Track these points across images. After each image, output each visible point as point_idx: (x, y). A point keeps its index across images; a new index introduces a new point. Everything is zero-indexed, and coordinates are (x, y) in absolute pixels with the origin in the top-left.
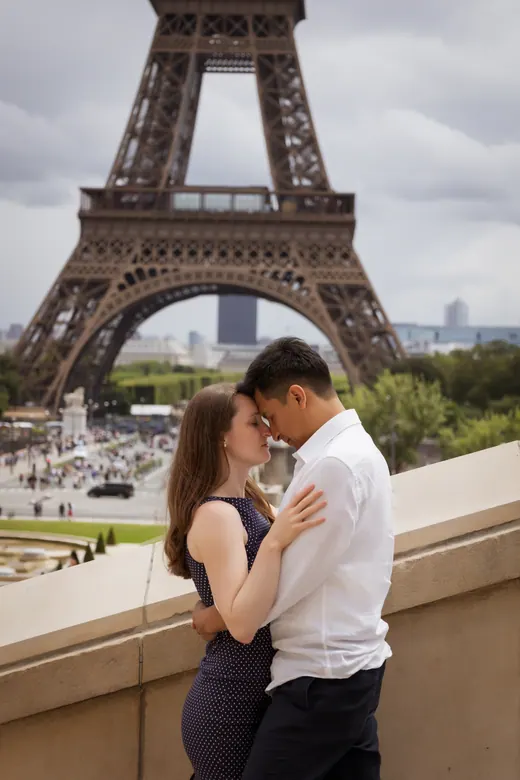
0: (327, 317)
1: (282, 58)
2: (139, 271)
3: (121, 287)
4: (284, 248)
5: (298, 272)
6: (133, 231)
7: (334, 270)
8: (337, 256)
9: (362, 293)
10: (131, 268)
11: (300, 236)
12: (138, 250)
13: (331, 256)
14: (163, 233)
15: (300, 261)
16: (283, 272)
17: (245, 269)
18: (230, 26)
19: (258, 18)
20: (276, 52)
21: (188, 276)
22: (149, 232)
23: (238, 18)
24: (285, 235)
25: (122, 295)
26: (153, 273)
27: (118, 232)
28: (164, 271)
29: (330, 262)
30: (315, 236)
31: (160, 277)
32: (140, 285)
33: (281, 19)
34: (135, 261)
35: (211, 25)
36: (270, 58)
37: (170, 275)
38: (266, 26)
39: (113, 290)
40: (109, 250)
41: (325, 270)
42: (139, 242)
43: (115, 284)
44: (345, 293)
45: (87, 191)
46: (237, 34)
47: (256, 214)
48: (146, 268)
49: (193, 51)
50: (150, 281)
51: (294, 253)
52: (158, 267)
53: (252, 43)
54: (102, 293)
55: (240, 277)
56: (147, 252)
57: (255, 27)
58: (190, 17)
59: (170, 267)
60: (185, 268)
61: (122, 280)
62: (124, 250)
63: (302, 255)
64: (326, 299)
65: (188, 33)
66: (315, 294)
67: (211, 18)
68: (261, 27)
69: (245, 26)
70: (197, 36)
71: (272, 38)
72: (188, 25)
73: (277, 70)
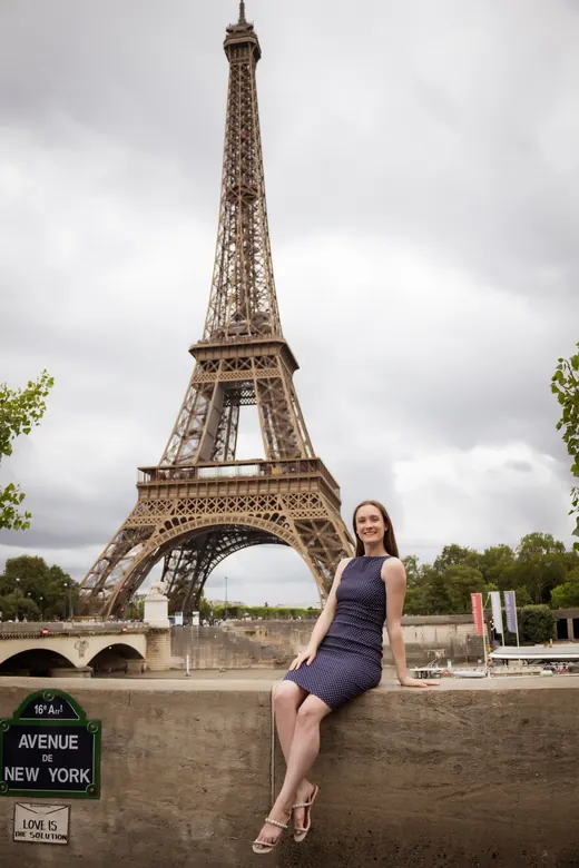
0: (300, 542)
1: (272, 380)
2: (175, 521)
3: (162, 531)
4: (273, 498)
5: (281, 513)
6: (173, 494)
7: (306, 511)
8: (309, 500)
9: (327, 525)
10: (170, 518)
11: (284, 489)
12: (175, 506)
13: (305, 501)
14: (193, 494)
15: (283, 505)
16: (271, 513)
17: (245, 514)
18: (240, 364)
19: (258, 358)
20: (268, 377)
21: (207, 521)
22: (183, 494)
23: (245, 359)
24: (273, 489)
25: (161, 536)
26: (184, 520)
27: (163, 495)
28: (191, 519)
29: (304, 505)
30: (294, 488)
31: (188, 523)
32: (174, 528)
33: (272, 357)
34: (172, 513)
35: (229, 365)
36: (265, 380)
37: (195, 521)
38: (263, 363)
39: (157, 533)
40: (156, 507)
41: (300, 511)
42: (176, 501)
43: (158, 529)
44: (314, 525)
45: (145, 470)
46: (245, 368)
47: (254, 477)
48: (179, 517)
49: (217, 381)
50: (181, 526)
51: (279, 501)
52: (187, 516)
53: (254, 374)
54: (148, 537)
55: (242, 519)
56: (181, 507)
57: (256, 363)
58: (215, 361)
59: (195, 516)
60: (205, 516)
61: (164, 527)
62: (166, 507)
63: (285, 502)
64: (300, 530)
65: (214, 371)
66: (292, 527)
67: (228, 360)
68: (259, 363)
69: (250, 364)
70: (219, 372)
71: (266, 369)
72: (214, 366)
73: (270, 388)
